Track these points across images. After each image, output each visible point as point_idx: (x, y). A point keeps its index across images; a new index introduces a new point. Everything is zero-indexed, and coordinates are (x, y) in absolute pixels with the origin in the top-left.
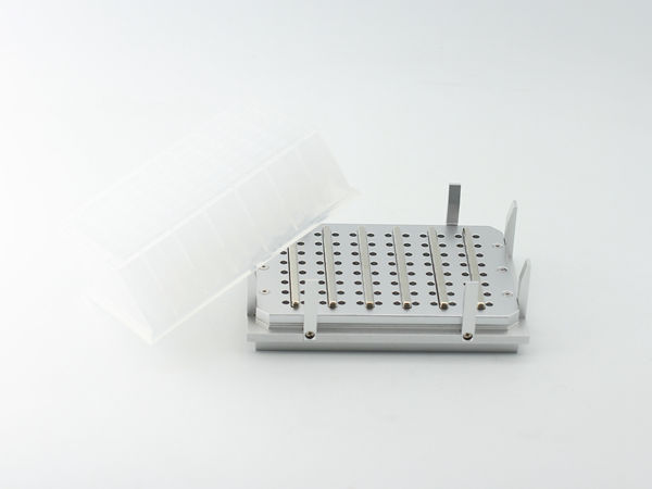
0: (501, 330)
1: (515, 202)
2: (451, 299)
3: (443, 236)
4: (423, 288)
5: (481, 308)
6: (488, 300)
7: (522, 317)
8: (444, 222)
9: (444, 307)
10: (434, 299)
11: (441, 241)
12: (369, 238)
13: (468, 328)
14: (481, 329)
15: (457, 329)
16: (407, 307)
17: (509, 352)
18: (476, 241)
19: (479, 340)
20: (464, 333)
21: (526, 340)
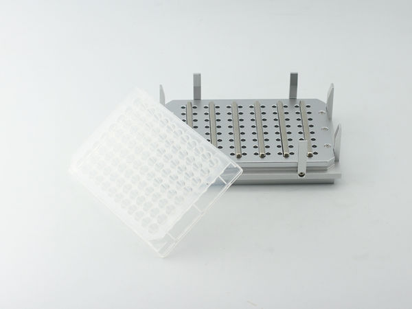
0: (323, 169)
1: (332, 84)
2: (291, 150)
3: (287, 107)
4: (273, 143)
5: (310, 156)
6: (314, 150)
7: (337, 160)
8: (287, 97)
9: (286, 156)
10: (280, 150)
11: (286, 110)
12: (239, 109)
13: (302, 169)
14: (309, 169)
15: (295, 169)
16: (263, 156)
17: (329, 183)
18: (308, 110)
19: (309, 176)
20: (299, 172)
21: (339, 176)
